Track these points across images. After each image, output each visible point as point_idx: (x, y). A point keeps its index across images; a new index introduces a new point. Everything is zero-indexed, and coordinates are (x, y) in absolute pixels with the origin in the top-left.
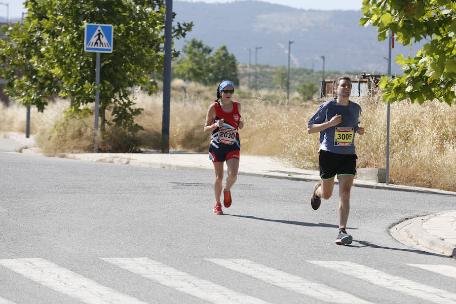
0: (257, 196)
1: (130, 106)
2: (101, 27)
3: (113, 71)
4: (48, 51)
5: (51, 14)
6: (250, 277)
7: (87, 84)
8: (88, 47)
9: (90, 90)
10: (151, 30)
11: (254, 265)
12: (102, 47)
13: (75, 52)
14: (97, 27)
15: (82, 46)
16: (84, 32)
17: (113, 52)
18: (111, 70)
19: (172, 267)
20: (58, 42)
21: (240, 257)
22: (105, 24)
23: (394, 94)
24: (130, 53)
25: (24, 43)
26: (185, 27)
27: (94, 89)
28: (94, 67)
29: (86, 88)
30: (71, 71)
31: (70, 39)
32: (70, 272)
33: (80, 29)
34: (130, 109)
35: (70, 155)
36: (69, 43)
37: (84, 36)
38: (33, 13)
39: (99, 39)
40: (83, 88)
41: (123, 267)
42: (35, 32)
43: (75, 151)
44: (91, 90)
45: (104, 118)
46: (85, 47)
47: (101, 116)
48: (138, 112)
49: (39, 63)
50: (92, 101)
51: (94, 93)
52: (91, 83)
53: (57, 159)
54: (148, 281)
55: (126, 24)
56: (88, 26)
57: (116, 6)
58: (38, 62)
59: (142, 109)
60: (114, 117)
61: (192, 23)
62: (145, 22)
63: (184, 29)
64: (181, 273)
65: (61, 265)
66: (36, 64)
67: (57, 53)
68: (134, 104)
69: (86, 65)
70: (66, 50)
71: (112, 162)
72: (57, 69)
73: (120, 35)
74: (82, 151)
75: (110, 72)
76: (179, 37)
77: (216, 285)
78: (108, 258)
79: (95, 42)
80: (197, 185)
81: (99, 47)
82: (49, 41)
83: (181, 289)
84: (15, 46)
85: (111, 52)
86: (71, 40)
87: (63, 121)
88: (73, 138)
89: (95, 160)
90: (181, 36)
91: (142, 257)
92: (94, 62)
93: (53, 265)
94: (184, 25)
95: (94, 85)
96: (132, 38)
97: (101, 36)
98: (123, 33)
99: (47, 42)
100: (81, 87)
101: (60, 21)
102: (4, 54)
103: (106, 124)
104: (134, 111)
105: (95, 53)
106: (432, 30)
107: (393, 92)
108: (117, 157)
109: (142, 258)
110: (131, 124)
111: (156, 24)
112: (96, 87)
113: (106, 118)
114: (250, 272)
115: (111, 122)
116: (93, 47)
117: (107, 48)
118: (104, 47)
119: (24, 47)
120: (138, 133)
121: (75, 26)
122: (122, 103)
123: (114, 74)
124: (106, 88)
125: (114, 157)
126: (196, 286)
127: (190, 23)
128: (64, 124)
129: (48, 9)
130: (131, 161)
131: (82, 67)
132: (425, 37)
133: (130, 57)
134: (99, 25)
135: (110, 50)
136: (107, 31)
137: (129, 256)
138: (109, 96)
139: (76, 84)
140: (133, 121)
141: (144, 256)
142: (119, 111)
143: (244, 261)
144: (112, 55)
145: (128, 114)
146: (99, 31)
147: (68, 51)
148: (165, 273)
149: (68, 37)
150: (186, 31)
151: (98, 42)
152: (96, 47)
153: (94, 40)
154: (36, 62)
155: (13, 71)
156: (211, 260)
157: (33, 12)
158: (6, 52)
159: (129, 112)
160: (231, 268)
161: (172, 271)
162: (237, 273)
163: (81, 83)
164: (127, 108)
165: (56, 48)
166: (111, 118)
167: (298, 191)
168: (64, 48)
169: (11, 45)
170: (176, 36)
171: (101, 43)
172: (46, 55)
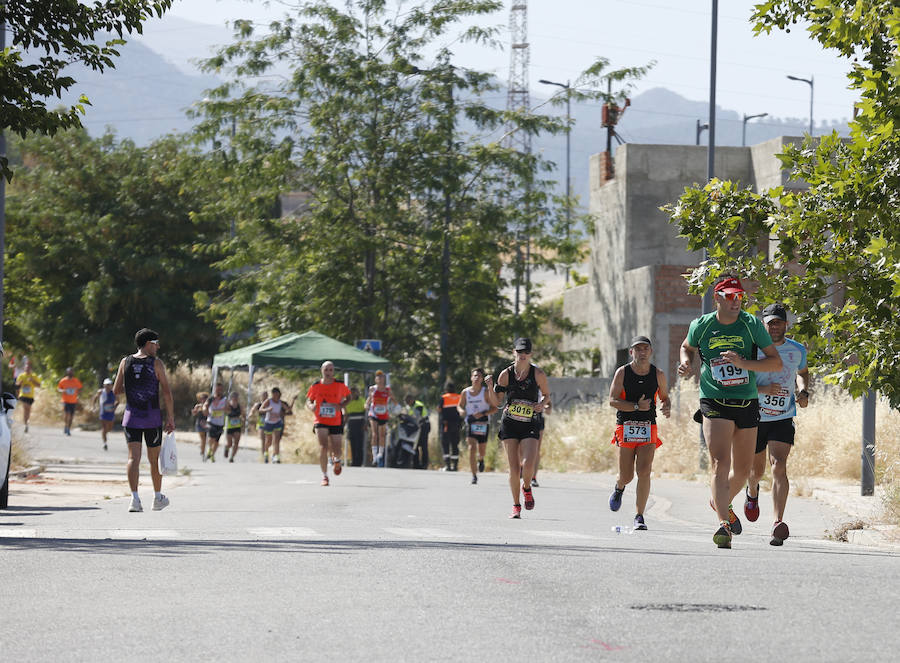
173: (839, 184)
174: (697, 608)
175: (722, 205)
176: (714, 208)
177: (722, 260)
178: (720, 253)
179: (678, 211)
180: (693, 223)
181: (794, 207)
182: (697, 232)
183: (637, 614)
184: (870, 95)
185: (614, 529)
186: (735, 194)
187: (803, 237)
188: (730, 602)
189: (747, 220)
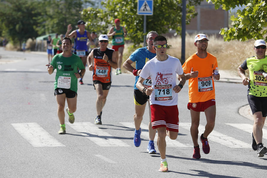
2: (146, 1)
4: (119, 15)
7: (139, 32)
8: (139, 12)
12: (147, 12)
13: (133, 15)
14: (144, 1)
15: (136, 12)
18: (152, 25)
20: (124, 10)
23: (229, 37)
24: (163, 15)
25: (112, 10)
28: (143, 23)
29: (138, 35)
30: (132, 26)
33: (135, 3)
36: (129, 10)
37: (137, 6)
39: (145, 8)
40: (136, 35)
42: (117, 4)
44: (141, 36)
50: (142, 42)
51: (143, 38)
52: (141, 32)
56: (139, 1)
59: (171, 46)
67: (124, 16)
70: (128, 14)
72: (124, 24)
79: (143, 9)
84: (108, 12)
85: (152, 14)
86: (131, 8)
90: (197, 4)
92: (143, 20)
95: (143, 33)
97: (146, 6)
98: (159, 4)
99: (118, 10)
102: (102, 17)
105: (143, 17)
106: (242, 2)
107: (228, 36)
116: (142, 12)
117: (150, 12)
119: (112, 13)
131: (137, 23)
132: (238, 6)
133: (162, 17)
139: (134, 33)
144: (152, 16)
146: (145, 3)
149: (129, 7)
150: (200, 1)
151: (145, 9)
152: (144, 12)
163: (136, 32)
165: (123, 13)
169: (105, 12)
170: (195, 4)
171: (147, 10)
172: (118, 17)
176: (89, 12)
177: (90, 22)
178: (90, 20)
179: (82, 13)
182: (86, 16)
183: (38, 83)
186: (93, 10)
187: (104, 17)
189: (94, 15)
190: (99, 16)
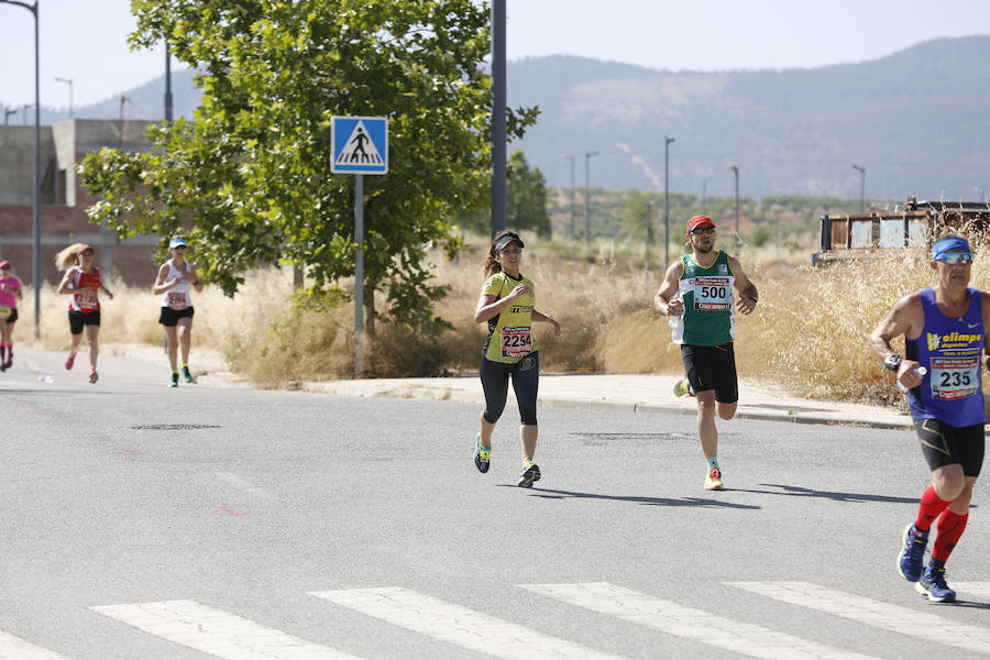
0: (758, 457)
1: (424, 282)
2: (364, 121)
3: (387, 213)
4: (256, 174)
5: (259, 99)
6: (834, 616)
7: (336, 240)
8: (338, 163)
9: (343, 252)
10: (464, 124)
11: (827, 592)
12: (366, 163)
13: (311, 174)
14: (357, 121)
15: (326, 162)
16: (329, 134)
17: (389, 173)
19: (667, 599)
20: (276, 155)
21: (792, 578)
22: (372, 115)
24: (424, 173)
25: (196, 158)
26: (522, 118)
27: (352, 249)
29: (335, 248)
30: (302, 214)
31: (300, 150)
32: (472, 611)
33: (321, 129)
34: (423, 287)
35: (310, 385)
36: (297, 156)
37: (329, 143)
38: (216, 99)
39: (360, 146)
40: (328, 248)
41: (570, 601)
42: (219, 135)
43: (319, 377)
44: (346, 251)
45: (373, 308)
46: (332, 165)
47: (366, 304)
48: (439, 293)
49: (238, 197)
50: (347, 273)
51: (353, 258)
52: (345, 238)
53: (283, 394)
54: (637, 629)
55: (413, 114)
56: (337, 121)
57: (390, 80)
58: (234, 196)
59: (449, 288)
60: (390, 306)
61: (536, 108)
62: (449, 110)
63: (520, 121)
64: (691, 611)
65: (447, 599)
66: (230, 201)
67: (274, 178)
68: (431, 276)
69: (332, 200)
70: (292, 171)
71: (409, 396)
72: (273, 210)
73: (399, 136)
74: (334, 376)
75: (382, 214)
76: (511, 138)
77: (778, 634)
78: (532, 586)
79: (351, 153)
80: (629, 436)
81: (360, 163)
82: (257, 154)
83: (711, 642)
84: (179, 166)
85: (385, 172)
86: (302, 151)
87: (290, 316)
88: (312, 349)
89: (369, 394)
90: (514, 135)
91: (597, 581)
92: (351, 194)
93: (432, 600)
94: (521, 112)
95: (352, 241)
96: (424, 141)
97: (364, 140)
98: (406, 134)
99: (253, 156)
100: (323, 246)
101: (278, 113)
102: (157, 183)
103: (376, 321)
104: (432, 290)
105: (354, 175)
108: (420, 387)
109: (598, 584)
110: (427, 318)
111: (472, 113)
112: (356, 245)
113: (377, 309)
114: (830, 607)
115: (388, 316)
116: (348, 163)
117: (377, 164)
118: (371, 164)
119: (198, 165)
120: (443, 336)
121: (309, 123)
122: (407, 275)
123: (391, 218)
124: (374, 247)
125: (414, 387)
126: (739, 636)
127: (532, 108)
128: (292, 321)
129: (252, 90)
130: (453, 392)
131: (325, 205)
133: (422, 181)
134: (356, 117)
135: (382, 168)
136: (376, 131)
137: (569, 579)
138: (383, 262)
139: (315, 241)
140: (430, 313)
141: (600, 581)
142: (403, 292)
143: (803, 585)
144: (385, 179)
145: (420, 297)
146: (360, 130)
147: (295, 174)
148: (660, 611)
149: (295, 146)
150: (524, 124)
151: (359, 152)
152: (354, 163)
153: (349, 148)
154: (231, 196)
155: (173, 218)
156: (737, 584)
157: (216, 96)
158: (161, 179)
159: (421, 293)
160: (787, 600)
161: (670, 608)
162: (804, 609)
163: (325, 237)
164: (417, 287)
165: (271, 166)
166: (386, 307)
167: (837, 444)
168: (287, 170)
169: (171, 164)
171: (365, 155)
172: (251, 182)
173: (190, 150)
174: (176, 427)
175: (111, 164)
176: (106, 167)
177: (111, 201)
178: (110, 197)
180: (92, 177)
181: (160, 166)
182: (95, 183)
183: (138, 432)
184: (209, 93)
185: (40, 378)
186: (119, 157)
187: (166, 185)
188: (196, 423)
189: (128, 175)
190: (148, 181)
